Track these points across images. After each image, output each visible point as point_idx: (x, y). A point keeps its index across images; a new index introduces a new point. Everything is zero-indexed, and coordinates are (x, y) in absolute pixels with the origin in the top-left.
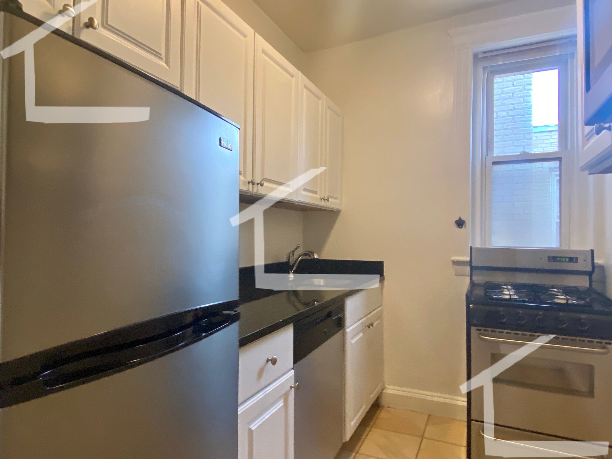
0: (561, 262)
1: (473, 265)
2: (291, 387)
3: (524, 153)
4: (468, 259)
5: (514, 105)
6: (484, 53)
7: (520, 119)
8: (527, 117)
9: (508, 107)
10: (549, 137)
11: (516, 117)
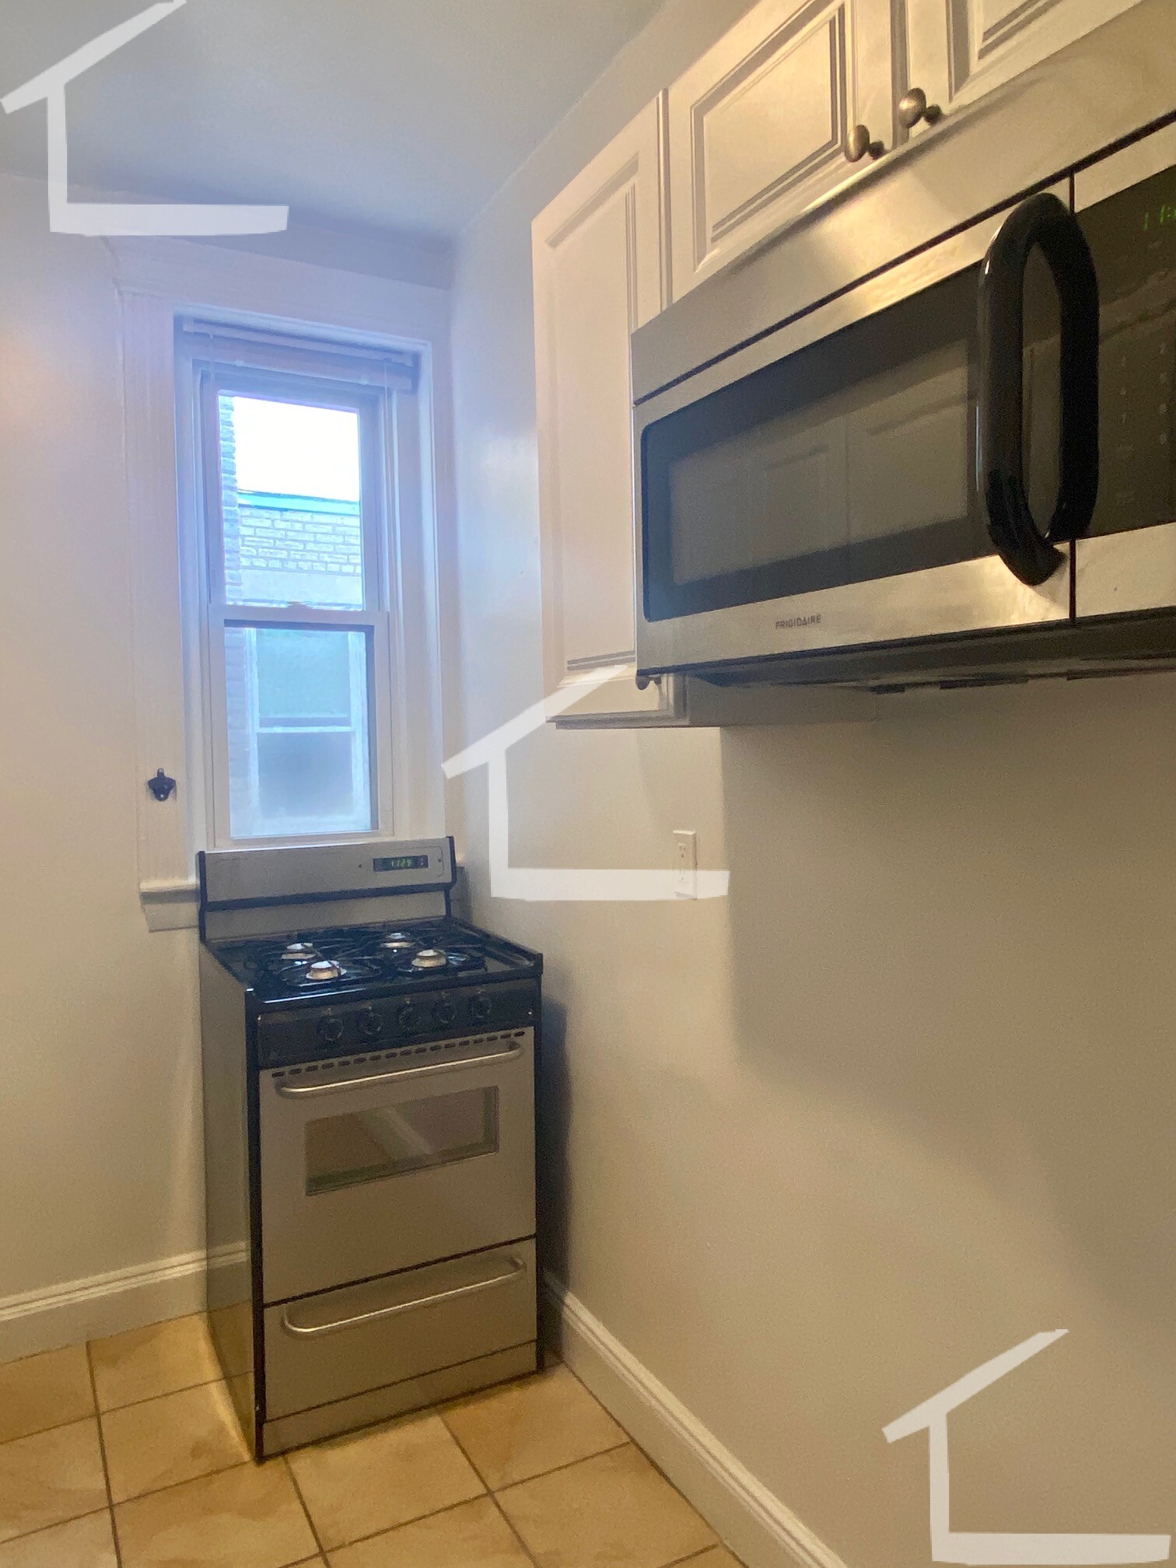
3: (296, 607)
6: (198, 321)
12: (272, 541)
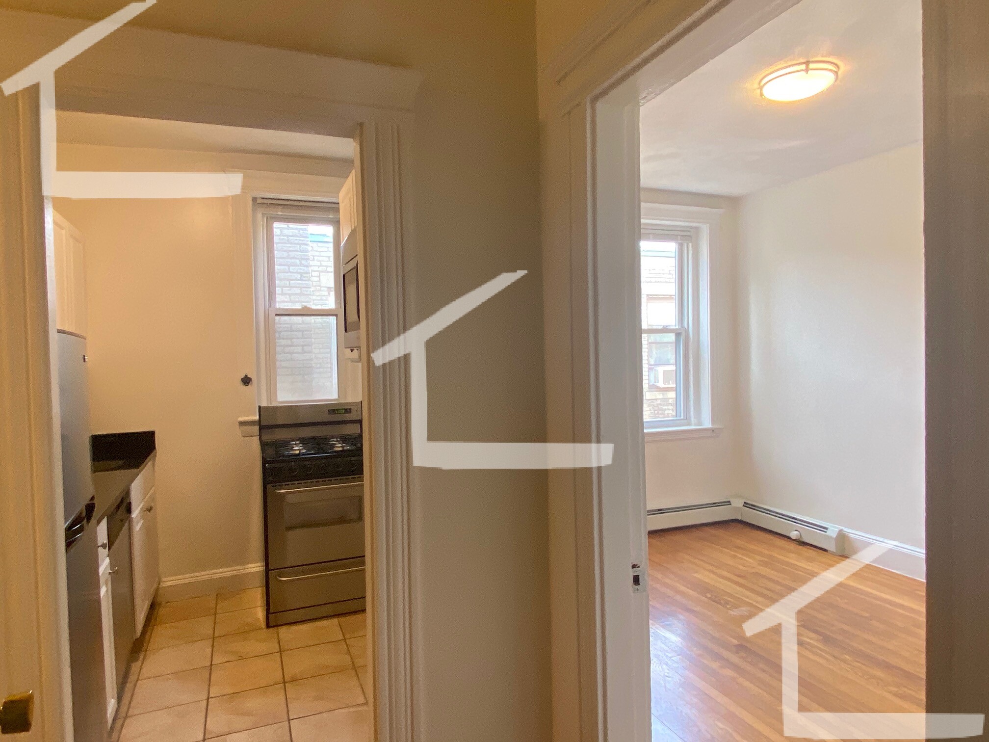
0: (339, 413)
1: (262, 424)
2: (110, 574)
3: (305, 308)
4: (257, 418)
6: (263, 199)
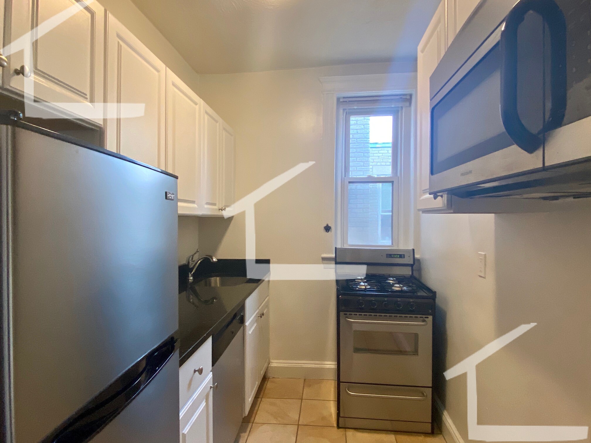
0: (395, 258)
2: (211, 387)
3: (370, 177)
4: (334, 256)
5: (358, 130)
6: (344, 98)
7: (362, 142)
8: (366, 140)
9: (353, 131)
10: (377, 152)
11: (359, 139)
12: (387, 157)
